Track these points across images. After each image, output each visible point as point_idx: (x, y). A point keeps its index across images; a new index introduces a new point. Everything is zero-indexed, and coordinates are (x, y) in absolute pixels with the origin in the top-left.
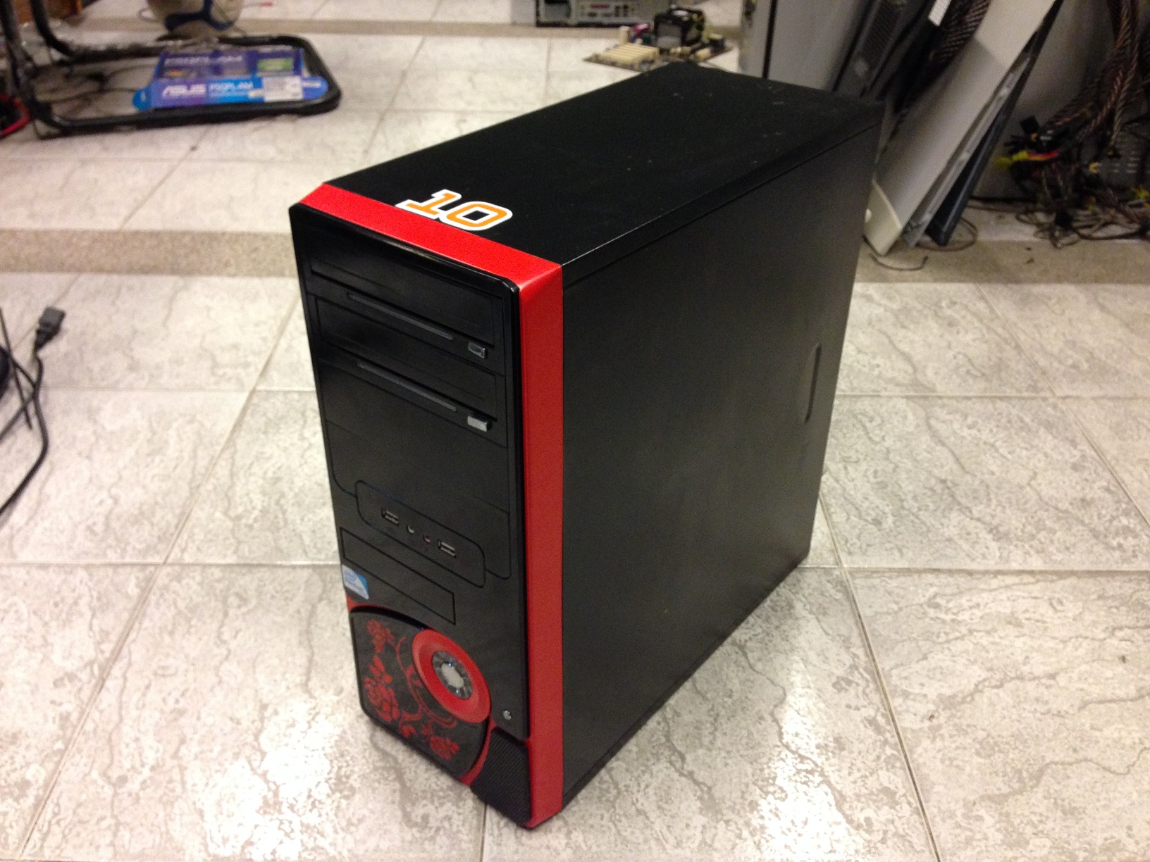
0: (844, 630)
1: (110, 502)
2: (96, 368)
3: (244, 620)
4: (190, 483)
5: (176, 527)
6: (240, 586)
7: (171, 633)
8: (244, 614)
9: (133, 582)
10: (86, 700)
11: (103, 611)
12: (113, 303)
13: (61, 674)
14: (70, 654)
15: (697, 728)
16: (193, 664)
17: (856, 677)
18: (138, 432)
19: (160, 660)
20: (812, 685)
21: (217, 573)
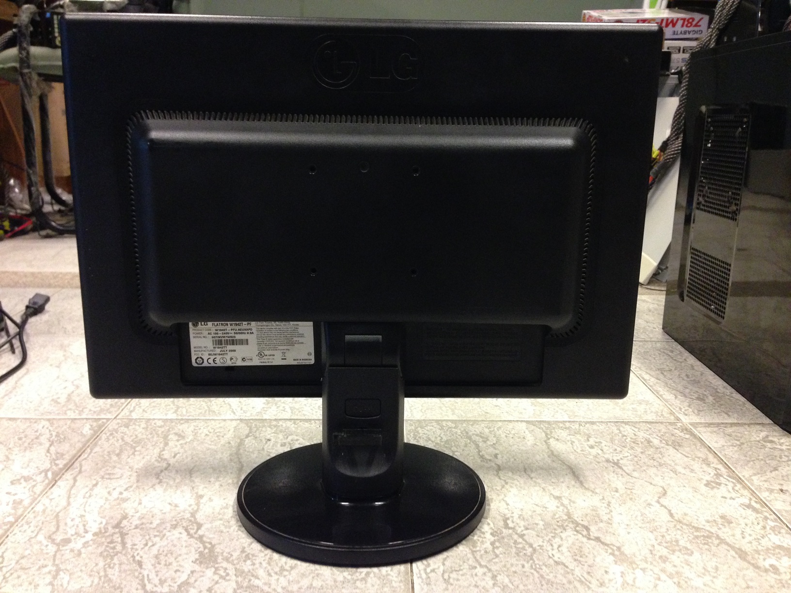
0: (700, 455)
6: (179, 430)
7: (118, 455)
8: (181, 444)
9: (87, 427)
10: (38, 492)
11: (60, 442)
13: (18, 477)
14: (28, 466)
17: (723, 481)
19: (107, 470)
20: (687, 485)
21: (159, 423)
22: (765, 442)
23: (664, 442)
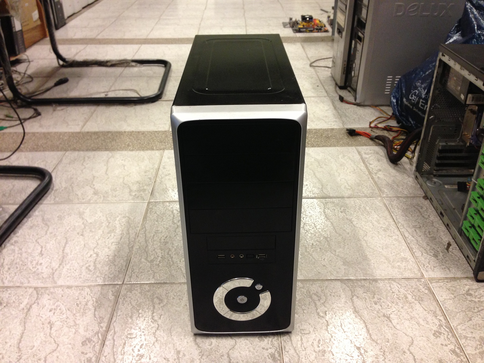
0: (432, 308)
1: (95, 255)
2: (80, 194)
3: (163, 310)
4: (128, 246)
5: (126, 266)
6: (158, 293)
7: (131, 317)
8: (162, 307)
9: (110, 293)
10: (98, 352)
11: (99, 308)
12: (82, 164)
13: (84, 339)
14: (87, 329)
15: (376, 358)
16: (143, 332)
17: (442, 330)
18: (102, 223)
19: (128, 331)
20: (424, 335)
21: (147, 288)
22: (467, 295)
23: (414, 297)
